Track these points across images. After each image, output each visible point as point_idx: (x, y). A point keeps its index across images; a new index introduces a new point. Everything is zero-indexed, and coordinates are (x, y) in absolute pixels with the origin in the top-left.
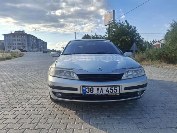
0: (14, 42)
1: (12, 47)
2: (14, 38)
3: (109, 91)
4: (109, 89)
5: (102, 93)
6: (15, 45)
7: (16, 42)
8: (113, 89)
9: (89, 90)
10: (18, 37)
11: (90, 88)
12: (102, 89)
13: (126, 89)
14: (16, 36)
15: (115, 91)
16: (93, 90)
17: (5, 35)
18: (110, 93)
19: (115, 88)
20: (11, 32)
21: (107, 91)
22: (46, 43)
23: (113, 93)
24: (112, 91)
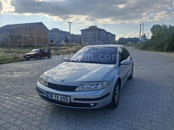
0: (88, 36)
1: (86, 41)
2: (88, 33)
3: (62, 99)
4: (62, 98)
5: (57, 99)
6: (89, 38)
7: (90, 36)
8: (65, 98)
9: (50, 95)
10: (91, 32)
11: (51, 94)
12: (58, 97)
13: (75, 99)
14: (90, 31)
15: (67, 100)
16: (52, 96)
17: (82, 31)
18: (63, 100)
19: (66, 97)
20: (86, 28)
21: (61, 99)
22: (115, 35)
23: (65, 101)
24: (64, 99)
